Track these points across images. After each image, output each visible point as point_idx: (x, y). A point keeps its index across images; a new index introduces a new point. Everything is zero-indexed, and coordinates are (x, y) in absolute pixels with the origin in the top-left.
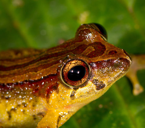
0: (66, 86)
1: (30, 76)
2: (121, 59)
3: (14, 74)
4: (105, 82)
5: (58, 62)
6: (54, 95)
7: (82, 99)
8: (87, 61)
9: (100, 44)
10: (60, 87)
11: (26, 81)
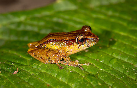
0: (77, 44)
1: (64, 39)
2: (96, 38)
3: (59, 37)
4: (90, 45)
5: (76, 35)
6: (72, 46)
7: (82, 49)
8: (86, 37)
9: (90, 32)
10: (75, 44)
11: (63, 40)
